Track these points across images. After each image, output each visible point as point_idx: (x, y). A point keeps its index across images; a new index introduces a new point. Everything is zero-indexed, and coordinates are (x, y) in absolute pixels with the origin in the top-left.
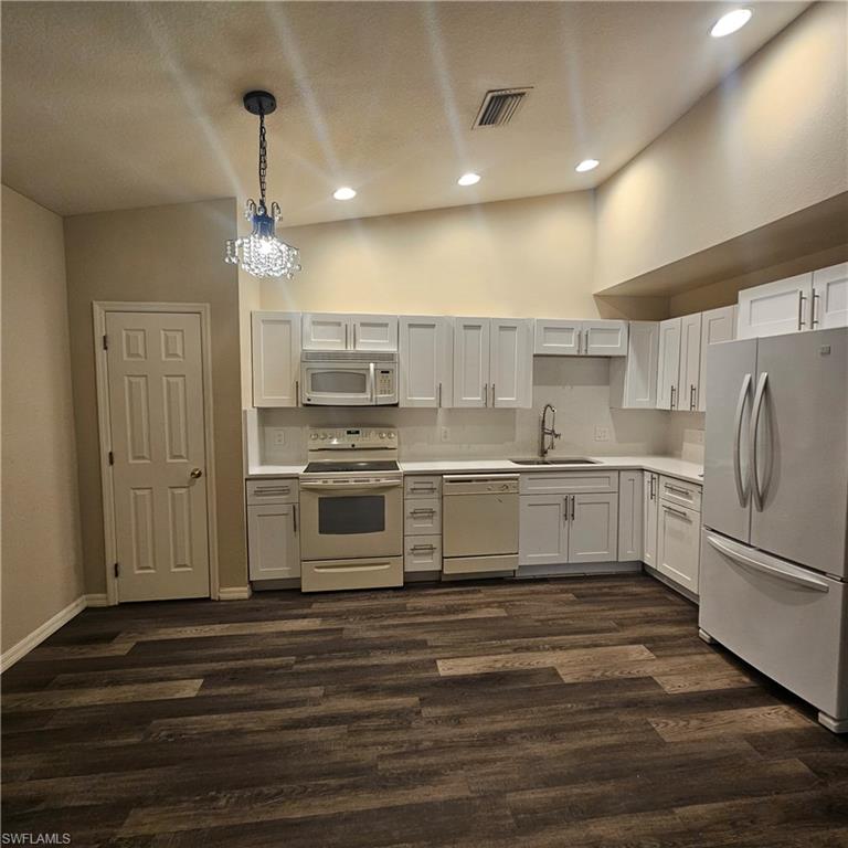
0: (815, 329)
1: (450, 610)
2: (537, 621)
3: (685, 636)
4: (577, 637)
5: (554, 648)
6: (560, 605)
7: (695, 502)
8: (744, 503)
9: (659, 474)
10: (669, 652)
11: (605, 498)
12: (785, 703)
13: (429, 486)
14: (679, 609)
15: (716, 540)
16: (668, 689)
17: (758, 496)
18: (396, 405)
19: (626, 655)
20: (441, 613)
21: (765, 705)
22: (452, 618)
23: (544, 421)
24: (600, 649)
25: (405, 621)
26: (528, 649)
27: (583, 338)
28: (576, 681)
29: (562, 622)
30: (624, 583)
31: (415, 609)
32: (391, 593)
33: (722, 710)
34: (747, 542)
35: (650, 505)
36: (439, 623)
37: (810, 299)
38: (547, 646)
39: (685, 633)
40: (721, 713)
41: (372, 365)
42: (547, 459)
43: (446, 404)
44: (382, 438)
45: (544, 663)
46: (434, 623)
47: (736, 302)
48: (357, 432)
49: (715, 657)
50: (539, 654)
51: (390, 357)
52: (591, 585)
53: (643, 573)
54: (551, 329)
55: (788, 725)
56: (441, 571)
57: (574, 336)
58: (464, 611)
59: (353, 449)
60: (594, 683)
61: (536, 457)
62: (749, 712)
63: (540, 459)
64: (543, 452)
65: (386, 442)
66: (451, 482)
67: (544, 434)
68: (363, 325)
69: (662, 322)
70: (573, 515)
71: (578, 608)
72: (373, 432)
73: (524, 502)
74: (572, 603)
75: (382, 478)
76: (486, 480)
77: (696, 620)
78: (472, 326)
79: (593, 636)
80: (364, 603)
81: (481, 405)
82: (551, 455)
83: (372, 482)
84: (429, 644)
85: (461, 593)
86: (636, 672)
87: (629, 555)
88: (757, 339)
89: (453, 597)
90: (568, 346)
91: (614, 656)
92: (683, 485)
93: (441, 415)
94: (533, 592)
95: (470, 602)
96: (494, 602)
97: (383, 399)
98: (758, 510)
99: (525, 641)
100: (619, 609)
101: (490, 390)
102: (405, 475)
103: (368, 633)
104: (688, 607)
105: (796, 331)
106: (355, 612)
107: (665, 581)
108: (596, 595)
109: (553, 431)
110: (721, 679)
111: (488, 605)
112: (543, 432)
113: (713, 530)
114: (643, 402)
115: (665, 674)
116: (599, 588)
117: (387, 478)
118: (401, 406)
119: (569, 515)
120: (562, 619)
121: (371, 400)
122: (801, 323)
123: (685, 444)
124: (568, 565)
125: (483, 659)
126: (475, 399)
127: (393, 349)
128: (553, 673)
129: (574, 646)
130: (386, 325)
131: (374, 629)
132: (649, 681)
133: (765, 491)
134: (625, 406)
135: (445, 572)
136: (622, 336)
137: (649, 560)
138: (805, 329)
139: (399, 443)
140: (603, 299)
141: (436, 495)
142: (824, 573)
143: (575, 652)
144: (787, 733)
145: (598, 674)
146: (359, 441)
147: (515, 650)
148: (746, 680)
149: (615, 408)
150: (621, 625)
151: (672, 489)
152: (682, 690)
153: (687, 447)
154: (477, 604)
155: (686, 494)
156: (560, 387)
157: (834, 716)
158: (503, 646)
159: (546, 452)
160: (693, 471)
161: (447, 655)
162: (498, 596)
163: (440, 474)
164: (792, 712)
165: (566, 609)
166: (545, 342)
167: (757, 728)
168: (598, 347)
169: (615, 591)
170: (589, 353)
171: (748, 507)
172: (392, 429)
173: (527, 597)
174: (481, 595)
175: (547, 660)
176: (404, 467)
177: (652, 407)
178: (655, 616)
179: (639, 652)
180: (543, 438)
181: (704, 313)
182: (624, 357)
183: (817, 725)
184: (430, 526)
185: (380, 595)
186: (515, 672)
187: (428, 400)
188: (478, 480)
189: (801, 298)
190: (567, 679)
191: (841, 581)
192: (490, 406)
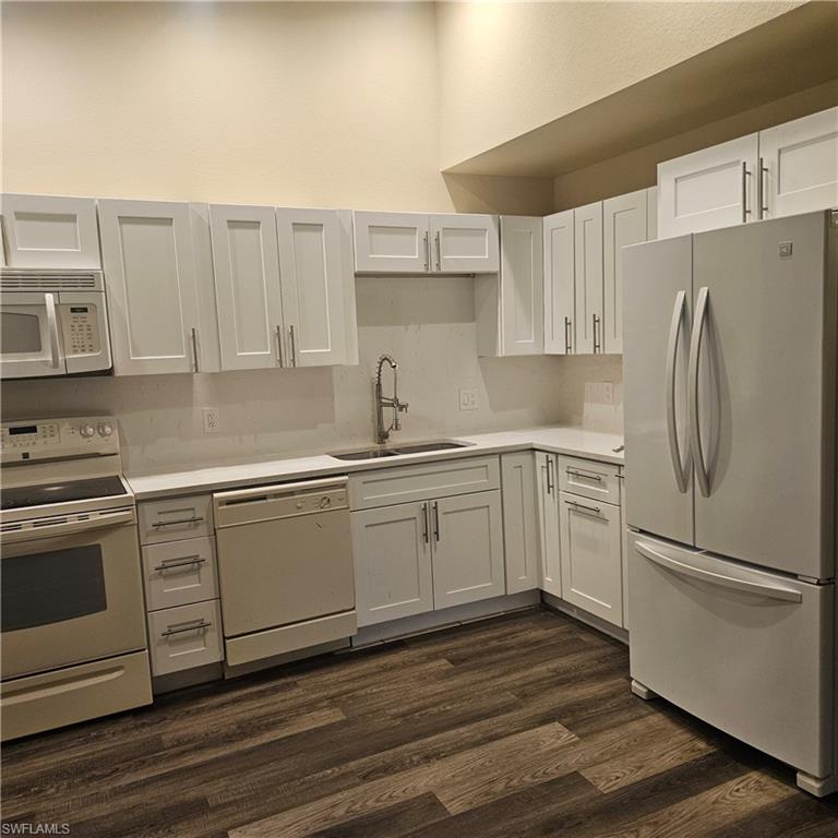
0: (764, 218)
1: (246, 729)
2: (395, 717)
3: (614, 696)
4: (462, 730)
5: (427, 759)
6: (431, 682)
7: (610, 491)
8: (684, 487)
9: (557, 454)
10: (595, 726)
11: (482, 499)
12: (755, 768)
13: (189, 515)
14: (598, 653)
15: (649, 546)
16: (603, 786)
17: (701, 474)
18: (109, 372)
19: (537, 745)
20: (228, 739)
21: (732, 778)
22: (249, 744)
23: (379, 385)
24: (497, 743)
25: (163, 769)
26: (387, 770)
27: (431, 245)
28: (468, 808)
29: (436, 710)
30: (518, 627)
31: (179, 742)
32: (130, 722)
33: (679, 800)
34: (692, 544)
35: (548, 503)
36: (226, 759)
37: (756, 173)
38: (415, 758)
39: (613, 689)
40: (677, 807)
41: (50, 298)
42: (389, 445)
43: (207, 365)
44: (86, 436)
45: (414, 788)
46: (218, 760)
47: (654, 182)
48: (33, 429)
49: (657, 719)
50: (404, 775)
51: (87, 281)
52: (472, 639)
53: (543, 606)
54: (381, 228)
55: (764, 800)
56: (223, 663)
57: (418, 239)
58: (269, 727)
59: (26, 461)
60: (496, 804)
61: (370, 444)
62: (712, 795)
63: (378, 447)
64: (383, 436)
65: (95, 443)
66: (230, 502)
67: (380, 405)
68: (20, 216)
69: (545, 218)
70: (437, 533)
71: (457, 681)
72: (65, 425)
73: (358, 521)
74: (448, 675)
75: (93, 512)
76: (291, 493)
77: (625, 667)
78: (243, 223)
79: (484, 723)
80: (75, 753)
81: (273, 364)
82: (396, 440)
83: (73, 522)
84: (211, 803)
85: (262, 694)
86: (555, 769)
87: (522, 583)
88: (692, 235)
89: (248, 705)
90: (409, 258)
91: (520, 751)
92: (592, 467)
93: (199, 385)
94: (384, 669)
95: (281, 706)
96: (319, 700)
97: (78, 361)
98: (703, 494)
99: (380, 758)
100: (516, 670)
101: (285, 336)
102: (138, 502)
103: (88, 811)
104: (614, 649)
105: (741, 222)
106: (59, 774)
107: (574, 615)
108: (480, 655)
109: (396, 400)
110: (672, 751)
111: (312, 706)
112: (380, 403)
113: (642, 531)
114: (526, 345)
115: (595, 763)
116: (485, 642)
117: (103, 511)
118: (119, 373)
119: (431, 534)
120: (436, 705)
121: (56, 364)
122: (745, 212)
123: (585, 404)
124: (434, 613)
125: (311, 808)
126: (260, 355)
127: (89, 264)
128: (430, 802)
129: (459, 748)
130: (72, 218)
131: (99, 798)
132: (574, 780)
133: (713, 464)
134: (501, 352)
135: (231, 663)
136: (490, 239)
137: (551, 586)
138: (752, 219)
139: (123, 442)
140: (455, 178)
141: (203, 529)
142: (794, 576)
143: (461, 758)
144: (763, 814)
145: (499, 787)
146: (36, 446)
147: (366, 778)
148: (702, 745)
149: (486, 356)
150: (524, 695)
151: (577, 475)
152: (622, 783)
153: (590, 409)
154: (290, 709)
155: (598, 480)
156: (402, 328)
157: (817, 775)
158: (344, 776)
159: (387, 436)
160: (605, 445)
161: (247, 816)
162: (327, 687)
163: (208, 491)
164: (764, 779)
165: (440, 687)
166: (372, 253)
167: (726, 817)
168: (456, 259)
169: (510, 641)
170: (444, 269)
171: (690, 491)
172: (105, 419)
173: (377, 678)
174: (296, 692)
175: (420, 781)
176: (136, 486)
177: (541, 353)
178: (568, 671)
179: (554, 735)
180: (380, 413)
181: (605, 201)
182: (495, 274)
183: (797, 792)
184: (195, 587)
185: (108, 730)
186: (370, 816)
187: (173, 360)
188: (277, 495)
189: (745, 173)
190: (455, 808)
191: (818, 584)
192: (287, 364)
